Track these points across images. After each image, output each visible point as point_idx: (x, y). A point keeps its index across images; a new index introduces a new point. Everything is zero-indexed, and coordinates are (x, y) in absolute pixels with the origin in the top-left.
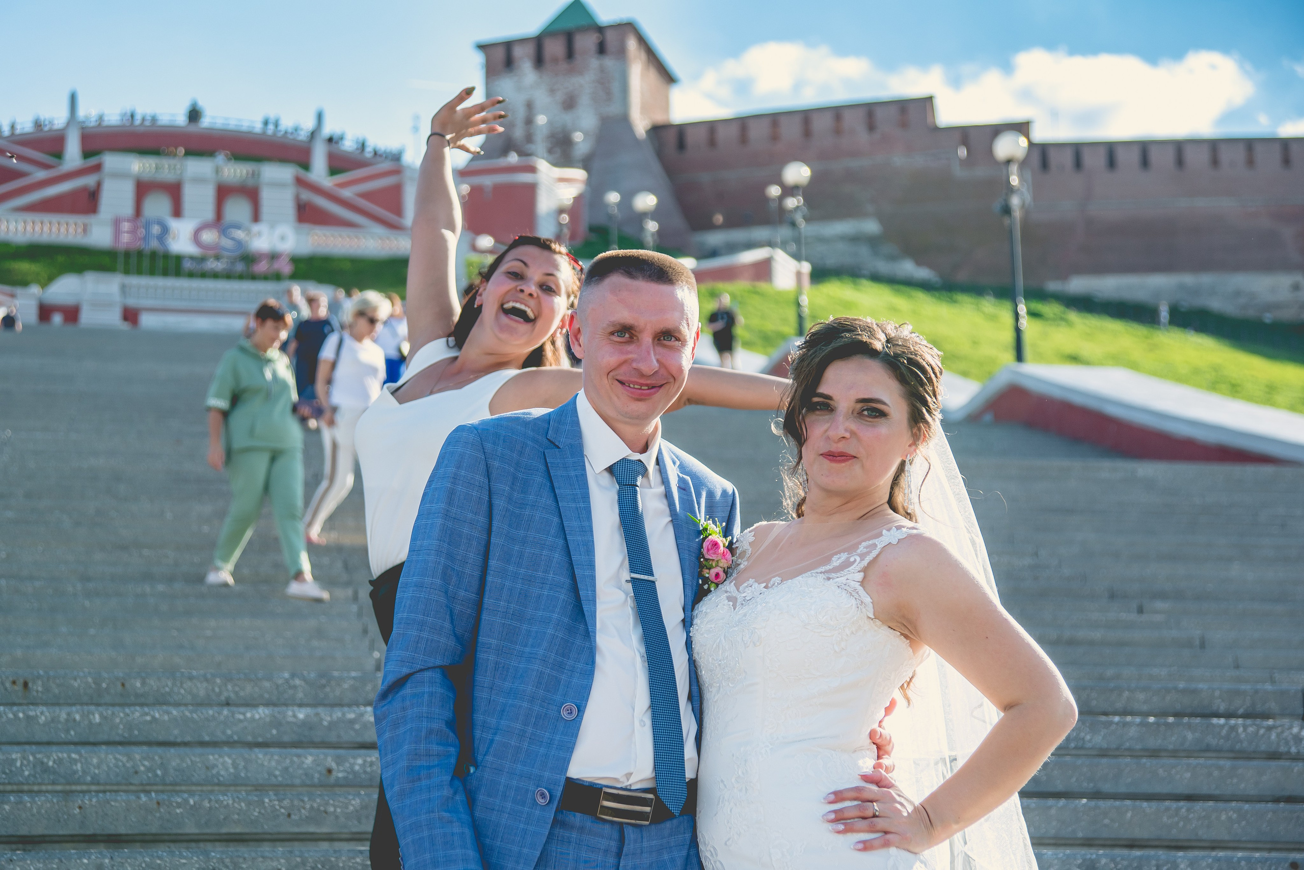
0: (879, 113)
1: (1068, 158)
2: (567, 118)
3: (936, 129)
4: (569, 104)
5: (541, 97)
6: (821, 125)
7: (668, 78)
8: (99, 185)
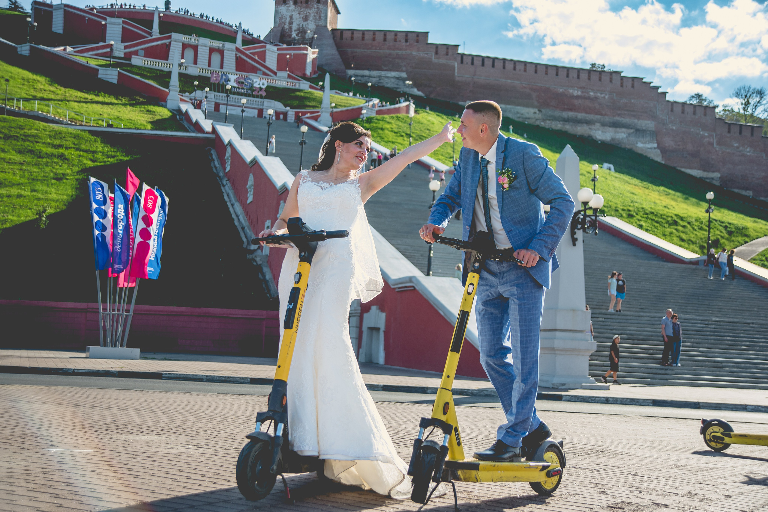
0: (409, 35)
1: (469, 60)
2: (305, 23)
3: (428, 44)
4: (306, 19)
5: (296, 15)
6: (390, 37)
7: (338, 12)
8: (170, 43)
